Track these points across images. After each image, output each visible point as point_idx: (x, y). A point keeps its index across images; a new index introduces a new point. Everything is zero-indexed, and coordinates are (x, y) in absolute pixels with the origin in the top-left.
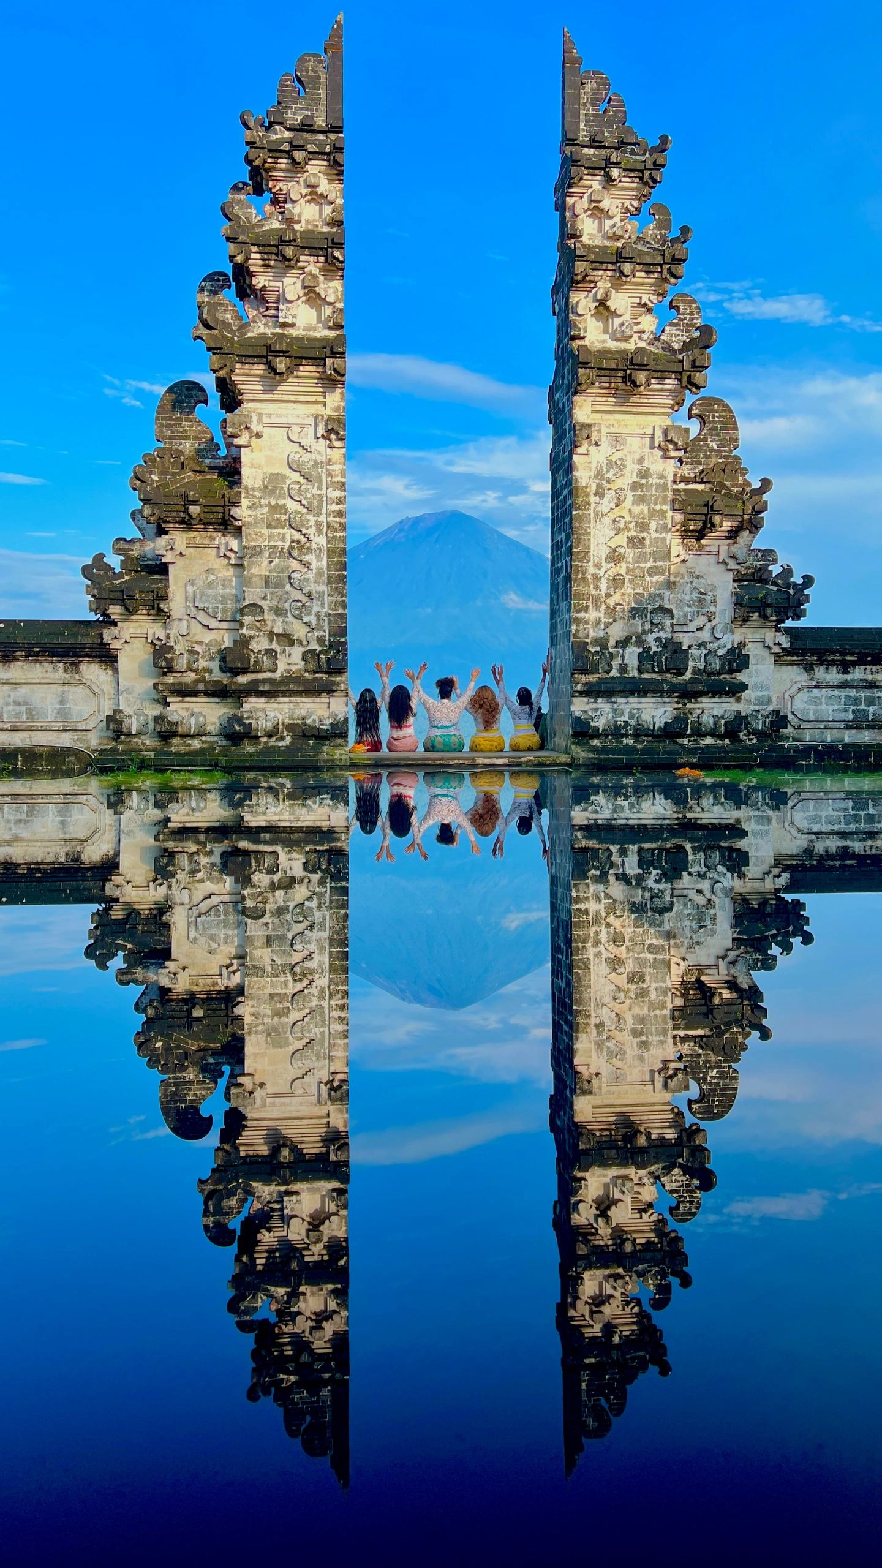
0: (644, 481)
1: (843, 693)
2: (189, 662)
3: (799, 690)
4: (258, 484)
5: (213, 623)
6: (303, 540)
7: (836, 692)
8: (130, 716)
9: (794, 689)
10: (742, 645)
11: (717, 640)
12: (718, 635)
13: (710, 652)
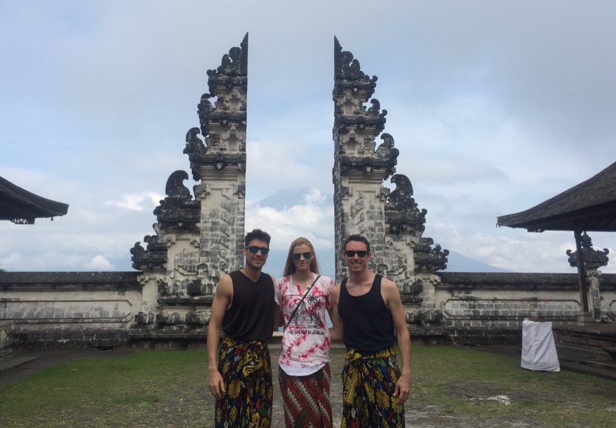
0: (372, 210)
1: (467, 303)
2: (174, 290)
3: (448, 301)
4: (208, 213)
5: (185, 273)
6: (226, 236)
7: (465, 302)
8: (146, 315)
9: (445, 301)
10: (419, 281)
11: (408, 278)
12: (409, 276)
13: (405, 284)
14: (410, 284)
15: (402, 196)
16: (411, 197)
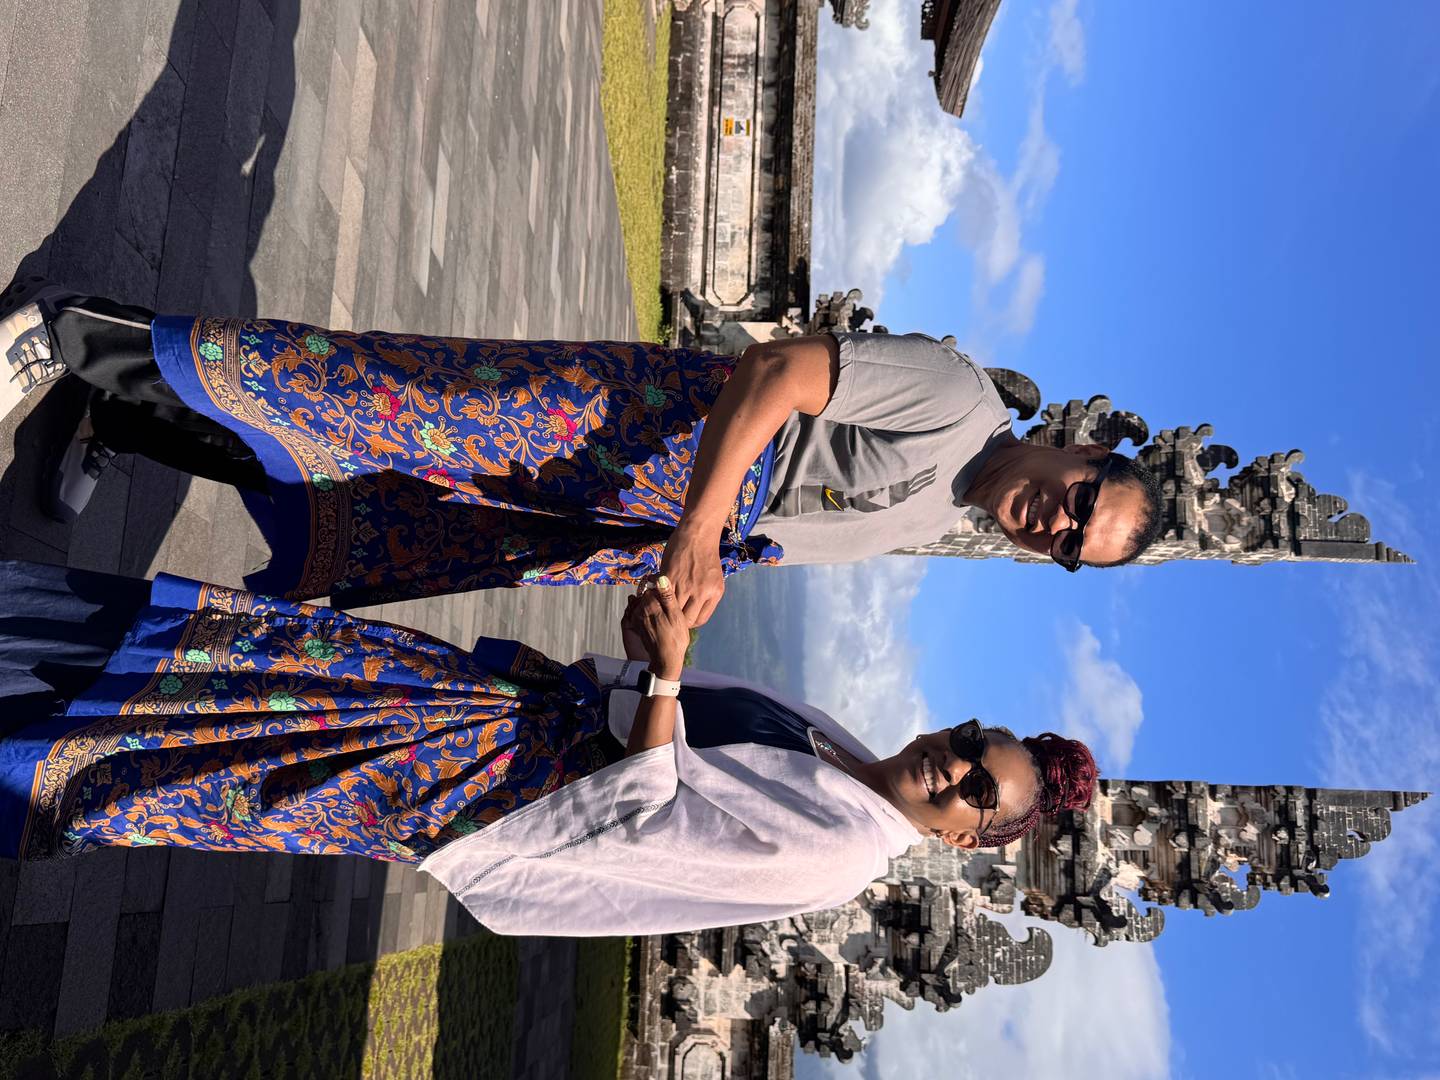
11: (781, 942)
12: (787, 943)
13: (766, 932)
14: (766, 946)
15: (994, 952)
16: (991, 979)
